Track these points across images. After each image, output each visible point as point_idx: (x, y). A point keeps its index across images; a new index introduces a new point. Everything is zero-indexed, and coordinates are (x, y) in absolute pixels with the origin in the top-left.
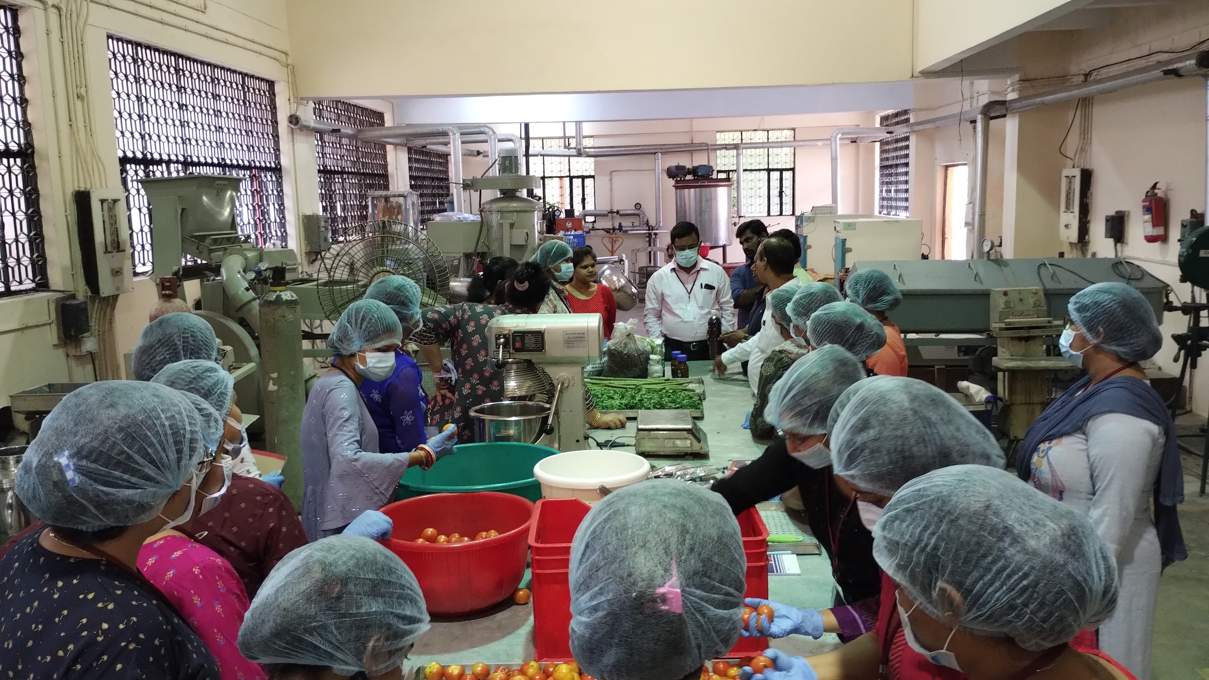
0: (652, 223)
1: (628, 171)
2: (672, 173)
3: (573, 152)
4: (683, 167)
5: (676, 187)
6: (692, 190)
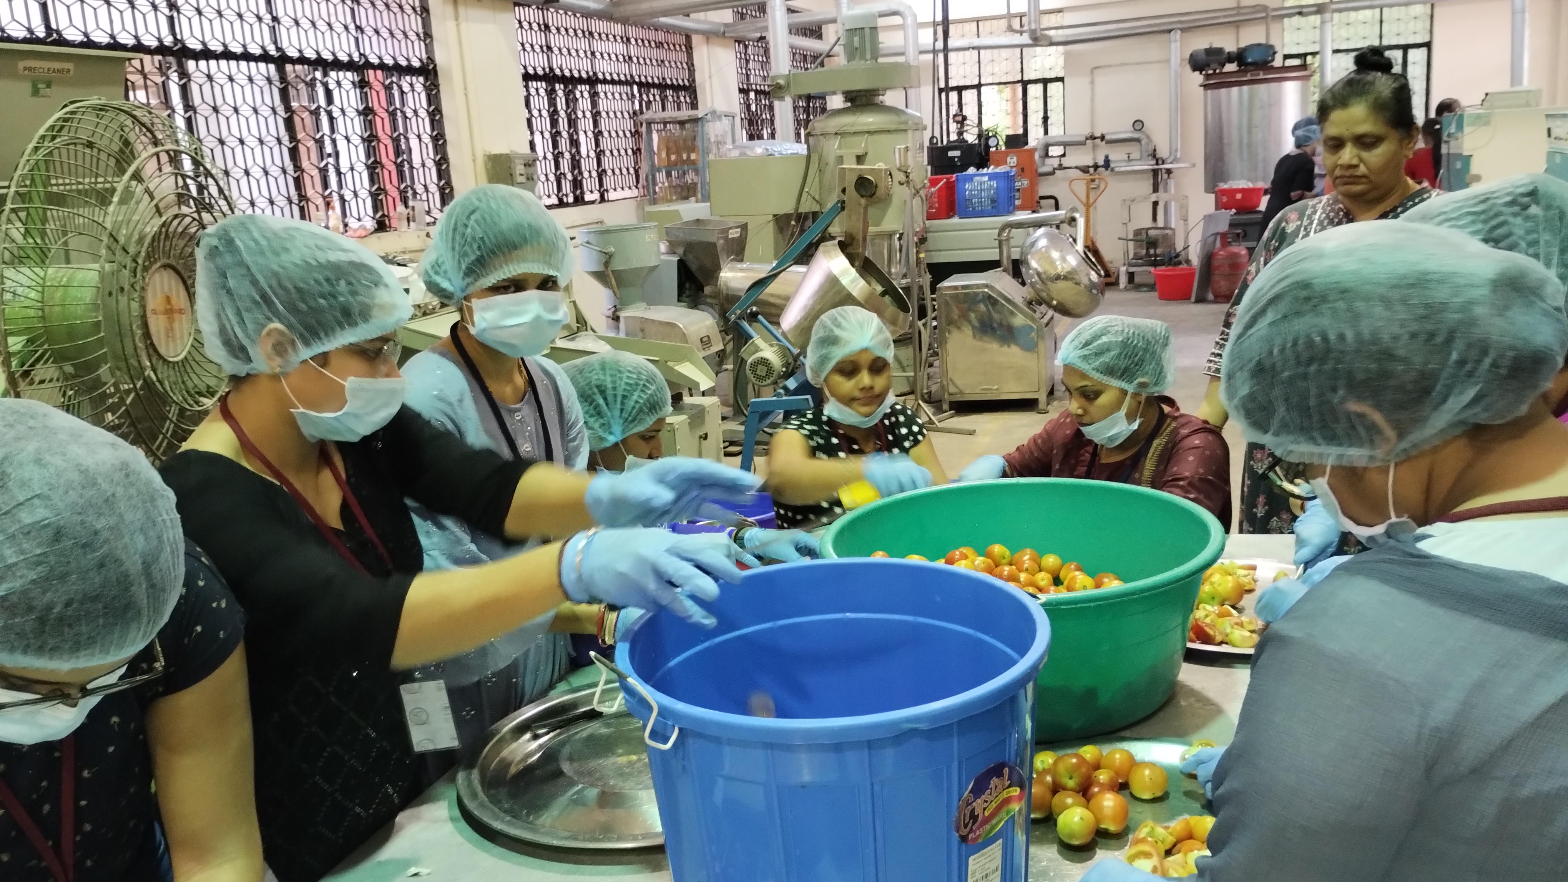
0: (1163, 153)
1: (1122, 65)
2: (1198, 63)
3: (1025, 39)
4: (1220, 51)
5: (1206, 87)
6: (1235, 90)
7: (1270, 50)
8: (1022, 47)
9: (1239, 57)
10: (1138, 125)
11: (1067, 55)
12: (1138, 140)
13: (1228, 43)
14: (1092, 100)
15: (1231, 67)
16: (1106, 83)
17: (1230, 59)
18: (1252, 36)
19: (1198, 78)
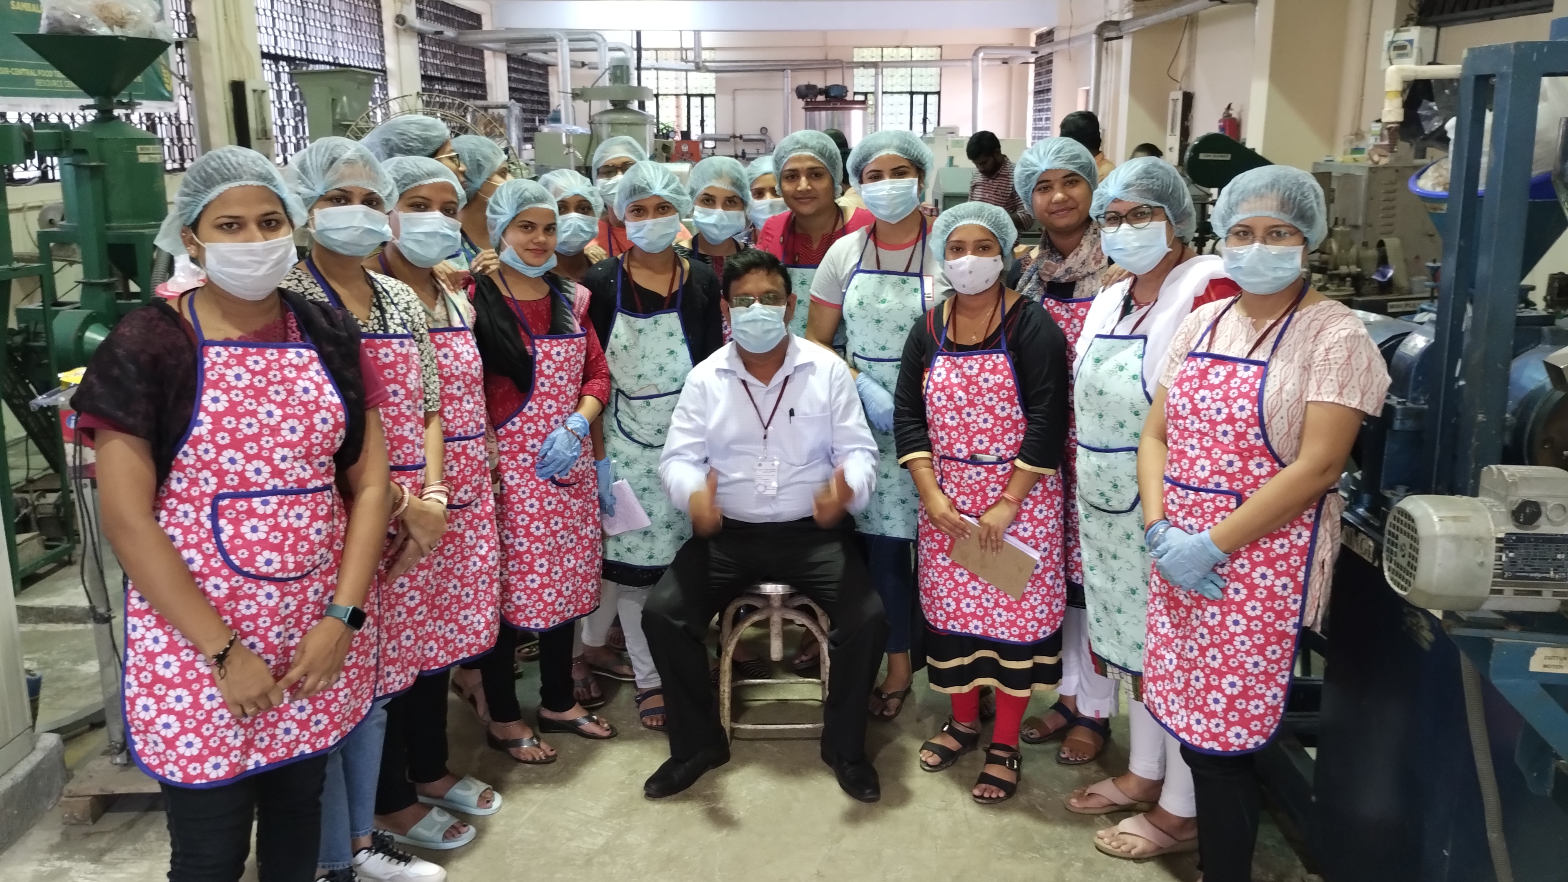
1: (753, 89)
2: (801, 93)
3: (692, 66)
4: (814, 87)
5: (806, 109)
6: (823, 113)
7: (844, 89)
8: (686, 71)
9: (826, 91)
10: (764, 130)
11: (718, 80)
12: (763, 141)
13: (820, 82)
14: (734, 112)
15: (821, 98)
16: (743, 100)
17: (821, 92)
18: (833, 79)
19: (801, 103)
